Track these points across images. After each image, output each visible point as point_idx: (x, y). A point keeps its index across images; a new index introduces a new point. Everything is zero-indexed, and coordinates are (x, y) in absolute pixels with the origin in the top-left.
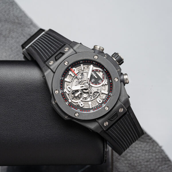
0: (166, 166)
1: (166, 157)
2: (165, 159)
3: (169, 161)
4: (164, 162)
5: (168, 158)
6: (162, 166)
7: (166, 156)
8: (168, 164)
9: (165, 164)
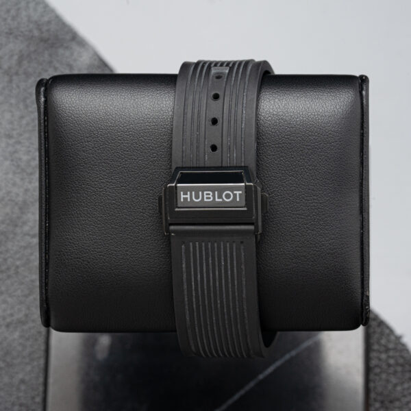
4: (408, 375)
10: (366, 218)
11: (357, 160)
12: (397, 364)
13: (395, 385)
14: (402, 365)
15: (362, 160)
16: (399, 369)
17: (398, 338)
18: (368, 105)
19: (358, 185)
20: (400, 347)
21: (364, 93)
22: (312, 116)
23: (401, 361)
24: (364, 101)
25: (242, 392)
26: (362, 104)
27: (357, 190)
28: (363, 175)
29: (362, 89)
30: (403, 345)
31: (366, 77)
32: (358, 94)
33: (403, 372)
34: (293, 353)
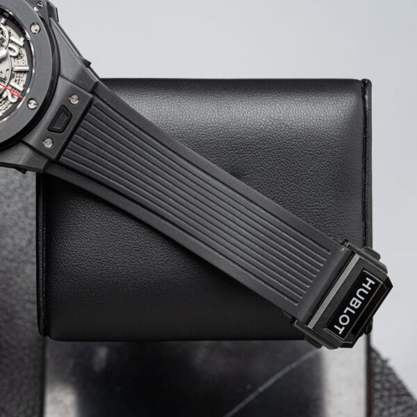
0: (400, 408)
1: (399, 386)
2: (398, 390)
3: (408, 395)
4: (394, 399)
5: (404, 388)
6: (390, 408)
7: (400, 382)
8: (405, 403)
9: (398, 403)
10: (369, 224)
11: (360, 165)
12: (384, 389)
13: (382, 410)
14: (389, 390)
15: (365, 165)
16: (386, 393)
17: (385, 362)
18: (370, 110)
19: (360, 191)
20: (386, 371)
21: (367, 97)
22: (314, 121)
23: (387, 385)
24: (367, 106)
25: (242, 405)
26: (365, 108)
27: (360, 196)
28: (365, 180)
29: (365, 93)
30: (390, 369)
31: (369, 82)
32: (361, 98)
33: (390, 396)
34: (294, 365)
